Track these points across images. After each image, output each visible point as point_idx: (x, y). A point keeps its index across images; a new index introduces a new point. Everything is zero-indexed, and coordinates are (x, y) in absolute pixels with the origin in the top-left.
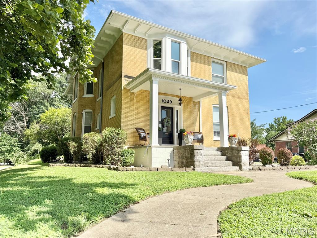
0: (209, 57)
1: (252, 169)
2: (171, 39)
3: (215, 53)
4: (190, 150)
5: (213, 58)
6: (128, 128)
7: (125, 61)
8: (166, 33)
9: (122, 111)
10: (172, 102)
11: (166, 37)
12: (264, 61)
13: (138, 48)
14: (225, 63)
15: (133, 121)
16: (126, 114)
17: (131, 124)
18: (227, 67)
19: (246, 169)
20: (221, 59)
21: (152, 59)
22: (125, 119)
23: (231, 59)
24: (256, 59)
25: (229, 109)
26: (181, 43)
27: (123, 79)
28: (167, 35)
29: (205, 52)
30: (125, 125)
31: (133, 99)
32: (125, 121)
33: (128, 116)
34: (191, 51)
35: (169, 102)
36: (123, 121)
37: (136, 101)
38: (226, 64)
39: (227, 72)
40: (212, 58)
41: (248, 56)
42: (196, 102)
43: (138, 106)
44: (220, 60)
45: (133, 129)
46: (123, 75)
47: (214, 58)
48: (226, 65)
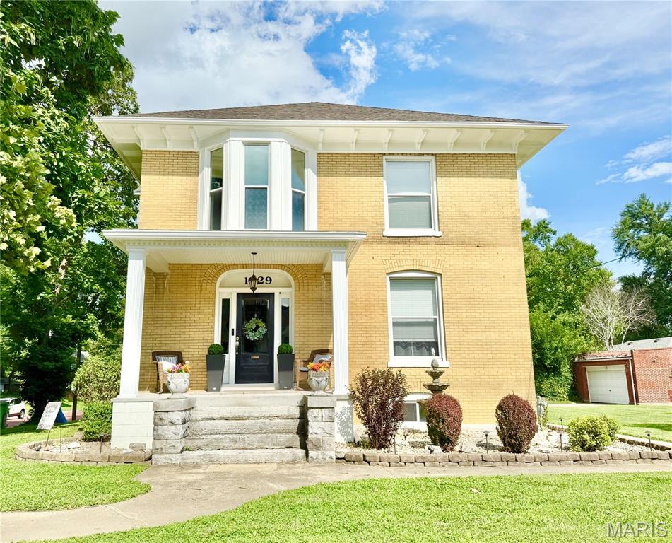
0: (374, 154)
1: (344, 458)
2: (244, 142)
5: (389, 154)
8: (229, 130)
10: (271, 280)
11: (231, 139)
13: (178, 175)
14: (431, 159)
18: (436, 171)
19: (321, 457)
20: (416, 152)
21: (207, 193)
25: (443, 279)
26: (269, 142)
28: (231, 133)
31: (162, 287)
34: (319, 152)
35: (264, 280)
37: (170, 291)
38: (436, 160)
39: (437, 182)
40: (385, 154)
43: (173, 300)
44: (411, 154)
47: (393, 154)
48: (436, 163)
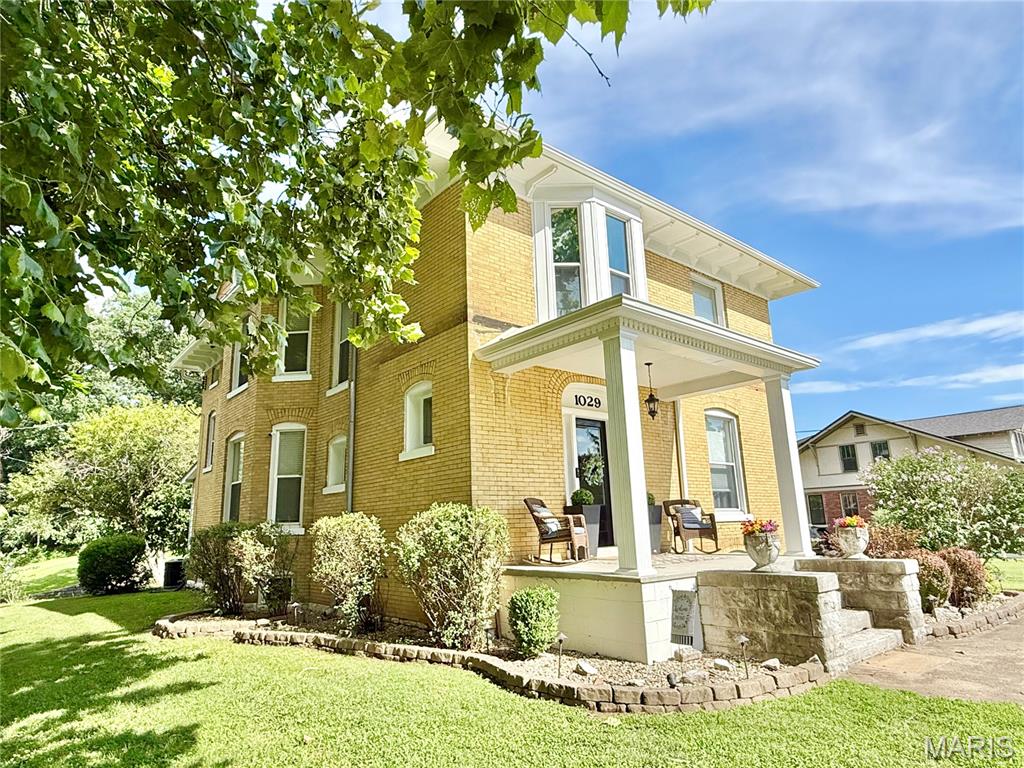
0: (685, 267)
1: (932, 635)
2: (607, 209)
3: (700, 259)
4: (792, 594)
5: (695, 271)
6: (492, 498)
7: (474, 267)
8: (592, 187)
9: (472, 441)
10: (599, 402)
11: (593, 199)
12: (814, 287)
14: (719, 286)
15: (505, 474)
16: (483, 450)
17: (500, 484)
18: (724, 301)
19: (921, 635)
20: (712, 276)
21: (552, 265)
22: (483, 469)
23: (734, 278)
24: (796, 280)
25: (740, 422)
26: (629, 220)
27: (471, 326)
28: (595, 192)
29: (677, 253)
30: (483, 488)
31: (502, 396)
32: (481, 474)
33: (489, 456)
35: (594, 402)
36: (477, 474)
37: (512, 404)
38: (723, 289)
39: (726, 315)
40: (691, 270)
41: (780, 271)
42: (667, 404)
43: (517, 418)
44: (708, 276)
45: (506, 502)
46: (471, 312)
48: (724, 292)
